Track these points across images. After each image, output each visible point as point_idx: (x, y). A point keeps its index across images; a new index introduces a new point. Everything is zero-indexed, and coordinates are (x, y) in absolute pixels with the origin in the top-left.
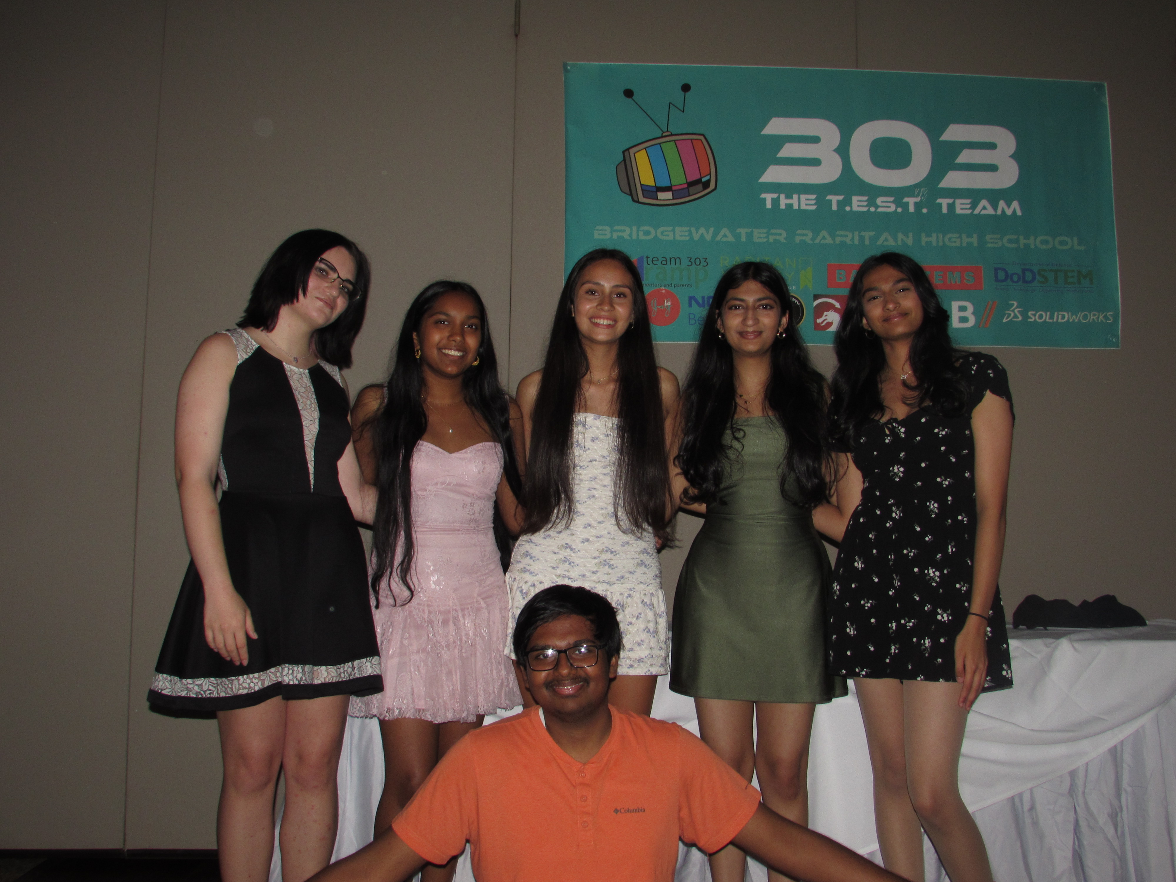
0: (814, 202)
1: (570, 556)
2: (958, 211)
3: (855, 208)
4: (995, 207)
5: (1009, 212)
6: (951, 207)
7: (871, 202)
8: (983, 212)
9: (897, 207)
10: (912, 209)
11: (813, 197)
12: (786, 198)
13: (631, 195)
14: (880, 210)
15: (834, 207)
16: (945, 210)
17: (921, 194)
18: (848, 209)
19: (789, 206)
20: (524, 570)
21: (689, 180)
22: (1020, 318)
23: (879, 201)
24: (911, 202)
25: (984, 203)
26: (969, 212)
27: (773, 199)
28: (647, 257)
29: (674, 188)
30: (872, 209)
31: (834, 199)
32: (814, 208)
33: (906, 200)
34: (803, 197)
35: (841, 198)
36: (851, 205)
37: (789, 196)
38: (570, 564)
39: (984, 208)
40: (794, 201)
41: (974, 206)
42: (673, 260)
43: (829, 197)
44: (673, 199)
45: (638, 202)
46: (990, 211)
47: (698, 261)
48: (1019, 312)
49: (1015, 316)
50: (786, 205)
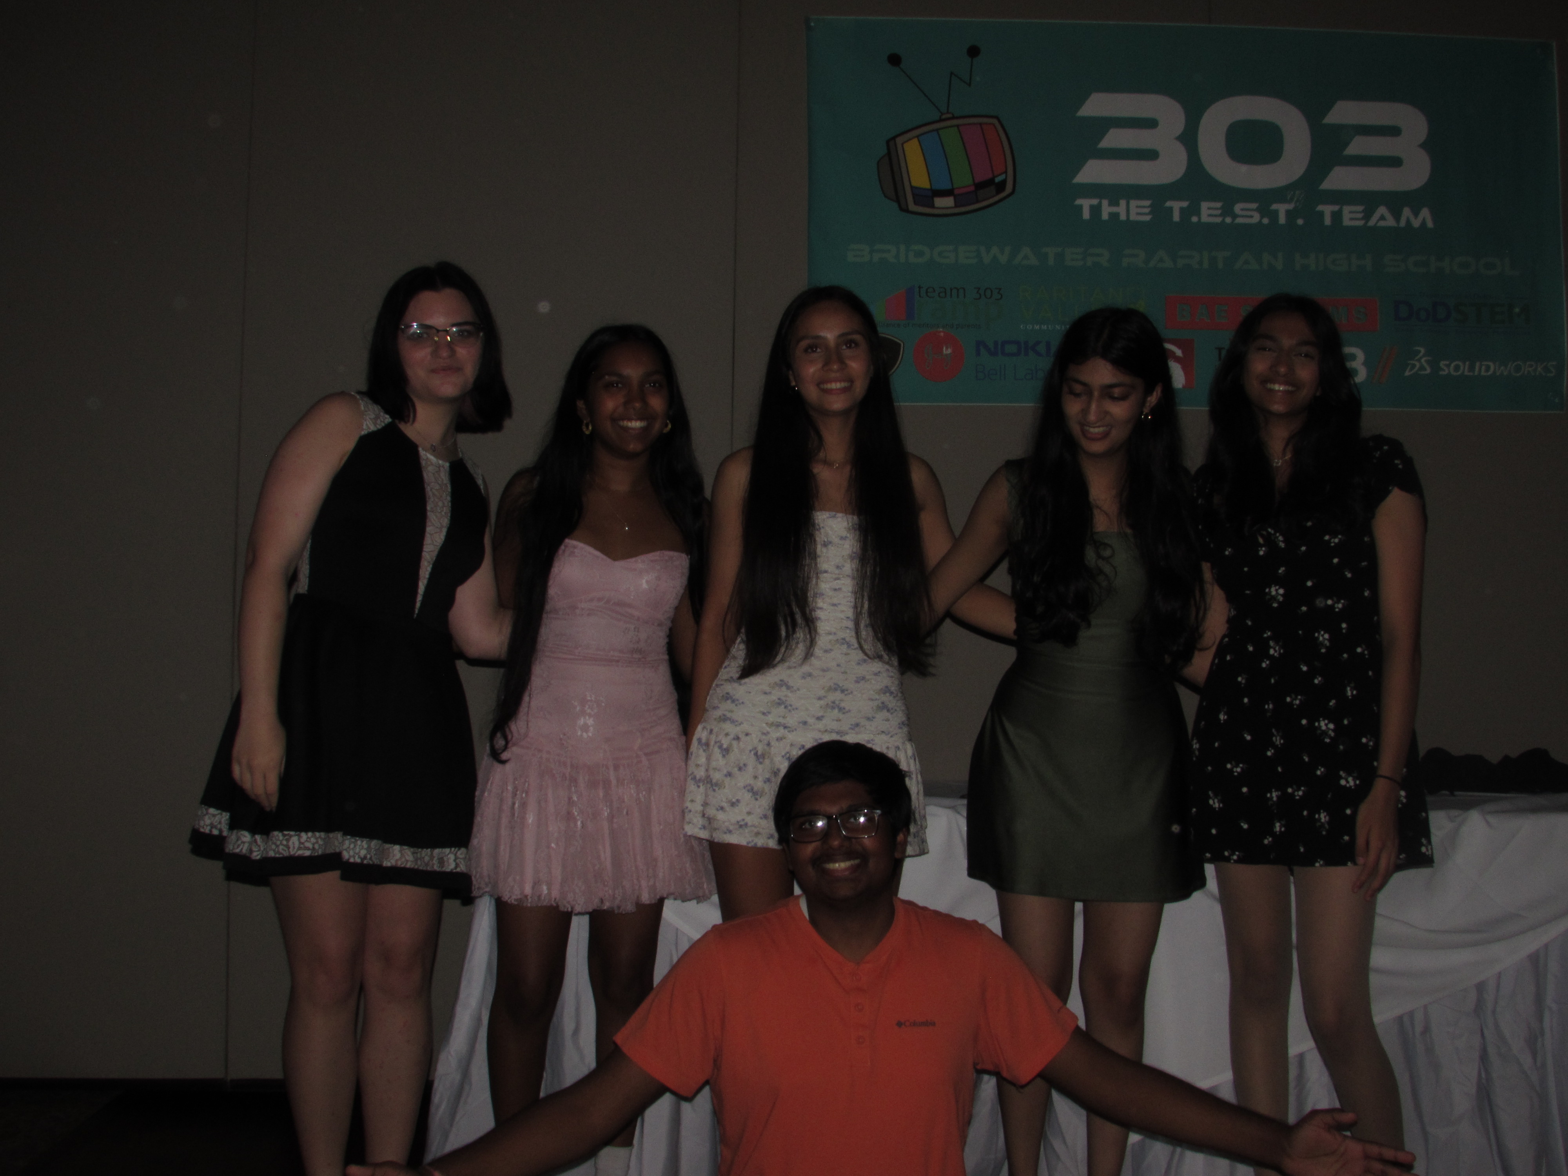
0: (1147, 210)
1: (786, 696)
2: (1347, 222)
3: (1205, 219)
4: (1397, 216)
5: (1416, 223)
6: (1337, 216)
7: (1227, 211)
8: (1382, 224)
9: (1262, 217)
10: (1282, 220)
11: (1147, 203)
12: (1110, 204)
13: (898, 201)
14: (1239, 220)
15: (1176, 217)
16: (1328, 221)
17: (1295, 199)
18: (1194, 219)
19: (1114, 216)
20: (724, 719)
21: (977, 181)
22: (1428, 371)
23: (1238, 208)
24: (1282, 209)
25: (1382, 210)
26: (1360, 223)
27: (1092, 207)
28: (920, 287)
29: (956, 192)
30: (1228, 220)
31: (1176, 206)
32: (1148, 218)
33: (1274, 207)
34: (1133, 203)
35: (1185, 204)
36: (1199, 214)
37: (1114, 203)
38: (786, 707)
39: (1382, 218)
40: (1121, 209)
41: (1368, 215)
42: (954, 292)
43: (1168, 204)
44: (956, 206)
45: (907, 211)
46: (1390, 222)
47: (988, 293)
48: (1426, 361)
49: (1422, 368)
50: (1110, 214)
